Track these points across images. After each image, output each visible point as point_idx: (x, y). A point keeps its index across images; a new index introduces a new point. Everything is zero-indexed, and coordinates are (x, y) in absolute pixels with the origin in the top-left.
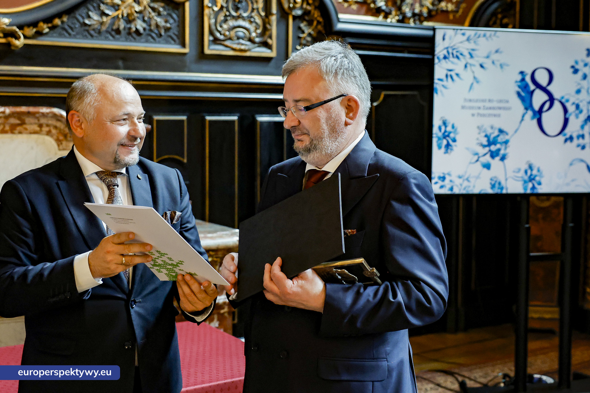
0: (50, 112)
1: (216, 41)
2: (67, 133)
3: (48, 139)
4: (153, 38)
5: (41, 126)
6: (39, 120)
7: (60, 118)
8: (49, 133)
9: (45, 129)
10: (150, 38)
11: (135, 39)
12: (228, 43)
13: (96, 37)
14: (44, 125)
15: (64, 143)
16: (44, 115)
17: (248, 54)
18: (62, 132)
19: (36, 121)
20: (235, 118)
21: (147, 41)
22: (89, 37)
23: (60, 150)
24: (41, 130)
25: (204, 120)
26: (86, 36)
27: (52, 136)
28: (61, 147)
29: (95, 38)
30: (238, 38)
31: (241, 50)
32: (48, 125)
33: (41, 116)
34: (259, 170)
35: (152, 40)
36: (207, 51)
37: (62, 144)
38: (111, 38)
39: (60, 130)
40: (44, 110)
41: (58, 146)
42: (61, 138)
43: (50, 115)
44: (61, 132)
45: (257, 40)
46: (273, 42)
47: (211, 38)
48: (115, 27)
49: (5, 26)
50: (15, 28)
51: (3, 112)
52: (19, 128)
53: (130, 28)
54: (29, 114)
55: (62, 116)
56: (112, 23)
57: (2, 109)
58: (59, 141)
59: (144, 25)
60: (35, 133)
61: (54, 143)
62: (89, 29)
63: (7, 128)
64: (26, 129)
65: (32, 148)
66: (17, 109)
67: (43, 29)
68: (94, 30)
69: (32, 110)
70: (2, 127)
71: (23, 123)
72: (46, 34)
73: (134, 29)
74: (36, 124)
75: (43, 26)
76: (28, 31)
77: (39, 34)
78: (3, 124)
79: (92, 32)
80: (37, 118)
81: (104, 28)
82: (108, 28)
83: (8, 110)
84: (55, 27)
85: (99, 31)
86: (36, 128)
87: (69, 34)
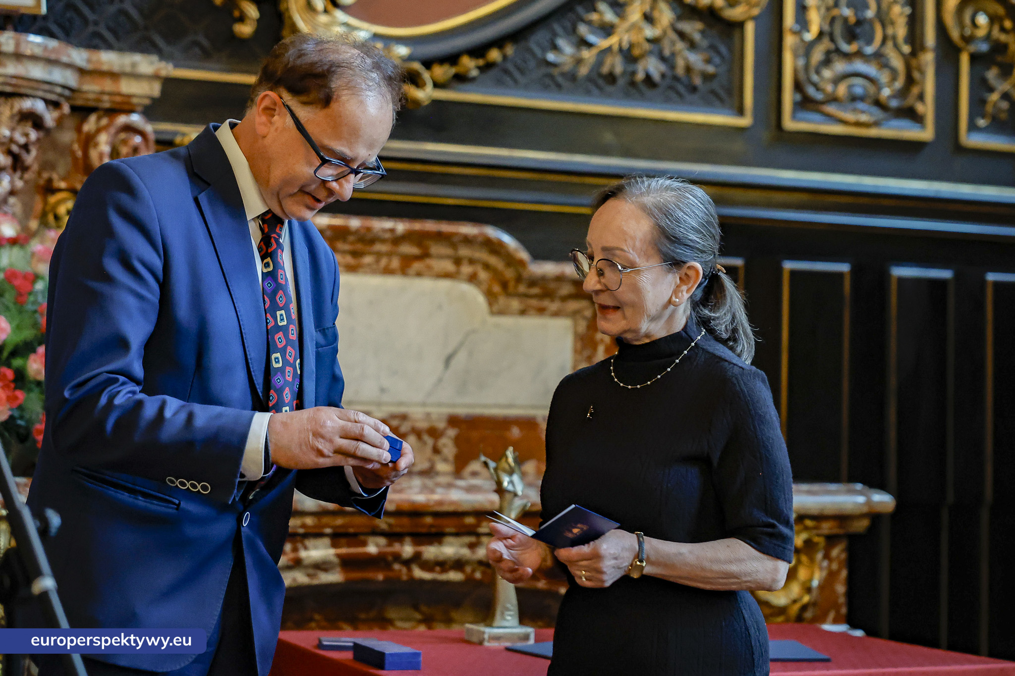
0: (480, 235)
1: (805, 103)
2: (509, 280)
3: (471, 290)
4: (678, 93)
5: (458, 261)
6: (456, 250)
7: (497, 249)
8: (472, 279)
9: (466, 269)
10: (673, 95)
11: (643, 94)
12: (831, 109)
13: (567, 87)
14: (465, 262)
15: (502, 299)
16: (467, 240)
17: (873, 132)
18: (499, 275)
19: (451, 251)
20: (844, 268)
21: (667, 101)
22: (554, 88)
23: (493, 313)
24: (458, 272)
25: (780, 270)
26: (548, 86)
27: (478, 285)
28: (496, 308)
29: (563, 89)
30: (854, 99)
31: (858, 124)
32: (472, 261)
33: (460, 243)
34: (893, 382)
35: (675, 97)
36: (790, 124)
37: (496, 301)
38: (596, 91)
39: (495, 272)
40: (468, 229)
41: (490, 304)
42: (497, 288)
43: (480, 239)
44: (496, 276)
45: (894, 103)
46: (927, 108)
47: (798, 97)
48: (605, 70)
49: (397, 62)
50: (417, 66)
51: (392, 230)
52: (417, 266)
53: (633, 73)
54: (440, 237)
55: (501, 244)
56: (599, 62)
57: (388, 224)
58: (490, 296)
59: (662, 67)
60: (447, 276)
61: (481, 299)
62: (555, 72)
63: (395, 263)
64: (429, 268)
65: (440, 307)
66: (417, 226)
67: (469, 70)
68: (563, 74)
69: (446, 227)
70: (384, 262)
71: (425, 255)
72: (473, 80)
73: (640, 76)
74: (448, 257)
75: (469, 64)
76: (441, 72)
77: (461, 79)
78: (389, 255)
79: (560, 80)
80: (454, 246)
81: (584, 71)
82: (591, 71)
83: (401, 227)
84: (489, 66)
85: (572, 77)
86: (448, 266)
87: (516, 81)
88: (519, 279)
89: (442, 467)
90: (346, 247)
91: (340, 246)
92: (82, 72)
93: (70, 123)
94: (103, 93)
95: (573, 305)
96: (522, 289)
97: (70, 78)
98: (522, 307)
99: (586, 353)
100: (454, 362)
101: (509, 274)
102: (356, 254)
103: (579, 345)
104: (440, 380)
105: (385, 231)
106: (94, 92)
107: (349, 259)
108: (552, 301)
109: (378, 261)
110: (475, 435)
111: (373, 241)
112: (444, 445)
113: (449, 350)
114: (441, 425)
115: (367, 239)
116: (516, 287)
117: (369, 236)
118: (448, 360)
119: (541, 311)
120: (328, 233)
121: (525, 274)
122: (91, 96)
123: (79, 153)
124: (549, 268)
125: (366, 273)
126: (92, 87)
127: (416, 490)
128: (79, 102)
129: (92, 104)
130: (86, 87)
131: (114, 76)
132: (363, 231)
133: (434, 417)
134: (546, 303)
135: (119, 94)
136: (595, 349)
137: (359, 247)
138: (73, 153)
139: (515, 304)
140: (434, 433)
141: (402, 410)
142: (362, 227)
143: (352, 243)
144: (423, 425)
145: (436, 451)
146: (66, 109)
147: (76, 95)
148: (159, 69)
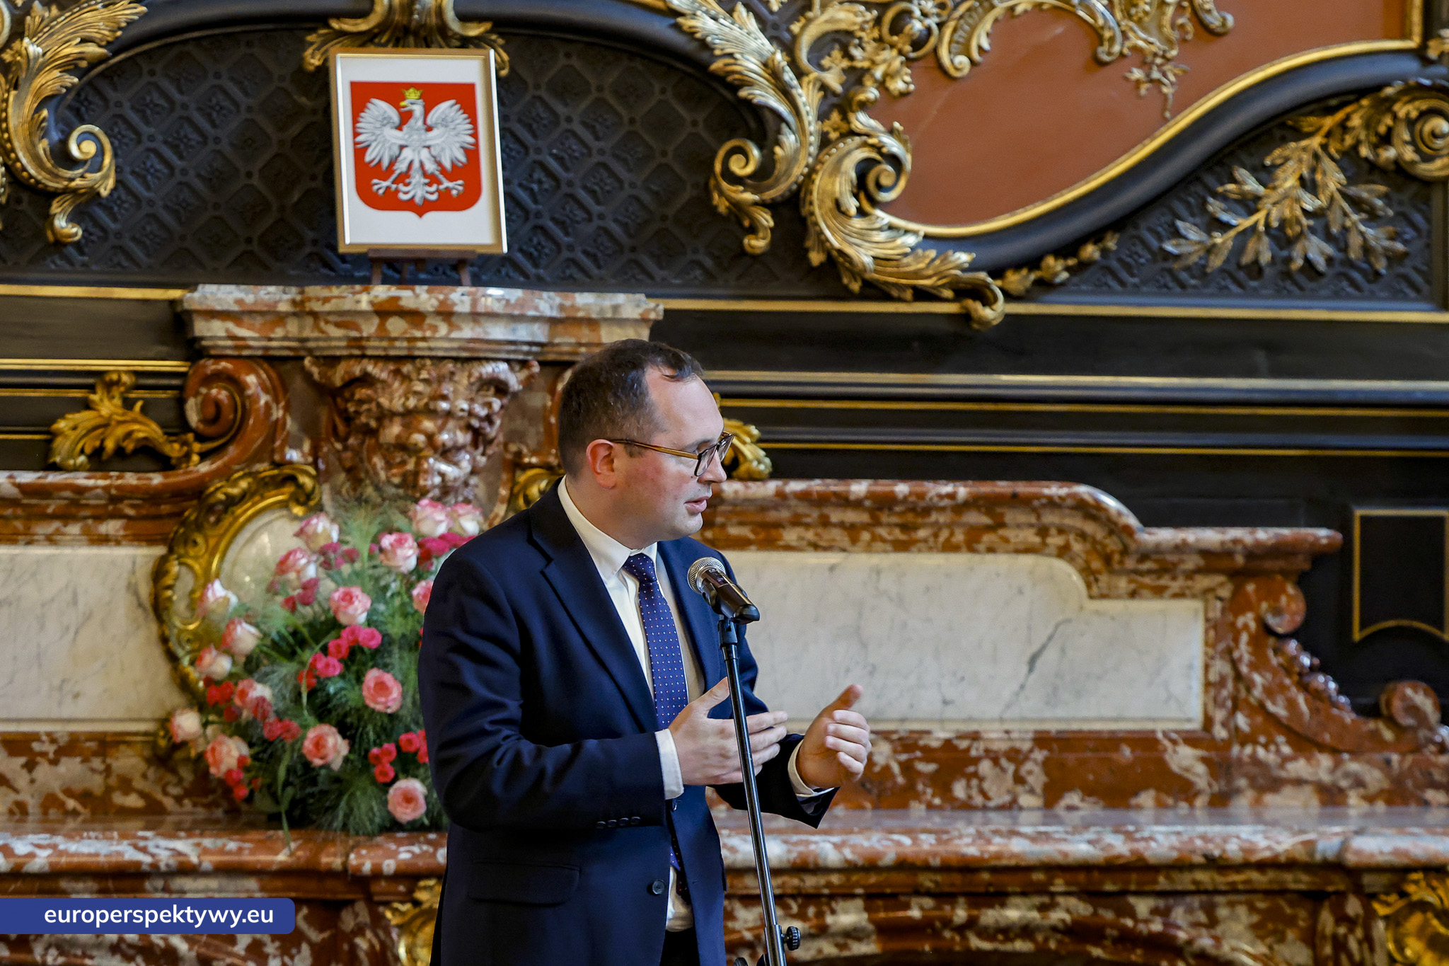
0: (1069, 495)
2: (1113, 552)
3: (1062, 567)
4: (1353, 283)
5: (1043, 532)
6: (1039, 517)
7: (1094, 512)
8: (1063, 552)
9: (1055, 540)
10: (1345, 284)
11: (1301, 288)
13: (1194, 287)
14: (1053, 531)
15: (1104, 578)
16: (1052, 503)
18: (1099, 547)
19: (1033, 520)
21: (1337, 295)
22: (1178, 290)
23: (1091, 597)
24: (1044, 544)
26: (1166, 286)
27: (1071, 560)
28: (1095, 590)
29: (1190, 291)
32: (1061, 531)
33: (1044, 506)
35: (1350, 290)
37: (1097, 580)
38: (1234, 288)
39: (1095, 542)
40: (1055, 490)
41: (1089, 586)
42: (1096, 564)
43: (1069, 502)
44: (1095, 547)
48: (1247, 259)
49: (958, 272)
50: (983, 275)
51: (952, 496)
52: (987, 538)
53: (1289, 260)
54: (1015, 500)
55: (1099, 506)
56: (1239, 249)
57: (947, 488)
58: (1089, 575)
59: (1329, 250)
60: (1029, 550)
61: (1076, 578)
62: (1176, 266)
63: (959, 537)
64: (1006, 540)
65: (1020, 592)
66: (986, 488)
67: (1056, 274)
68: (1187, 269)
69: (1022, 488)
70: (944, 534)
71: (999, 524)
72: (1062, 284)
73: (1299, 262)
74: (1031, 526)
75: (1055, 267)
76: (1015, 280)
77: (1045, 286)
78: (951, 526)
79: (1184, 276)
80: (1035, 510)
81: (1216, 262)
82: (1227, 261)
83: (962, 491)
84: (1084, 266)
85: (1200, 271)
86: (1032, 537)
87: (1122, 283)
88: (1125, 551)
89: (1025, 800)
90: (894, 519)
91: (885, 518)
92: (553, 321)
93: (541, 382)
94: (580, 345)
95: (1203, 582)
96: (1130, 563)
97: (539, 333)
98: (1133, 586)
99: (1221, 646)
100: (1039, 663)
101: (1113, 544)
102: (905, 527)
103: (1212, 633)
104: (1022, 687)
105: (941, 497)
106: (570, 344)
107: (898, 534)
108: (1174, 578)
109: (936, 535)
110: (1071, 758)
111: (927, 511)
112: (1030, 773)
113: (1035, 647)
114: (1026, 746)
115: (920, 509)
116: (1121, 562)
117: (922, 504)
118: (1032, 662)
119: (1159, 592)
120: (868, 503)
121: (1133, 547)
122: (565, 349)
123: (553, 420)
124: (1165, 536)
125: (920, 551)
126: (566, 340)
127: (968, 840)
128: (551, 357)
129: (566, 358)
130: (557, 340)
131: (592, 323)
132: (912, 499)
133: (1015, 735)
134: (1164, 581)
135: (599, 344)
136: (1236, 640)
137: (910, 517)
138: (546, 420)
139: (1123, 584)
140: (1015, 756)
141: (974, 727)
142: (911, 493)
143: (901, 514)
144: (1002, 746)
145: (1019, 780)
146: (536, 369)
147: (546, 349)
148: (648, 311)
